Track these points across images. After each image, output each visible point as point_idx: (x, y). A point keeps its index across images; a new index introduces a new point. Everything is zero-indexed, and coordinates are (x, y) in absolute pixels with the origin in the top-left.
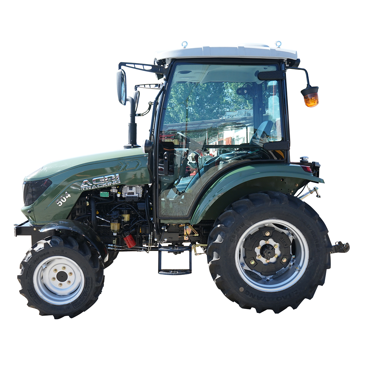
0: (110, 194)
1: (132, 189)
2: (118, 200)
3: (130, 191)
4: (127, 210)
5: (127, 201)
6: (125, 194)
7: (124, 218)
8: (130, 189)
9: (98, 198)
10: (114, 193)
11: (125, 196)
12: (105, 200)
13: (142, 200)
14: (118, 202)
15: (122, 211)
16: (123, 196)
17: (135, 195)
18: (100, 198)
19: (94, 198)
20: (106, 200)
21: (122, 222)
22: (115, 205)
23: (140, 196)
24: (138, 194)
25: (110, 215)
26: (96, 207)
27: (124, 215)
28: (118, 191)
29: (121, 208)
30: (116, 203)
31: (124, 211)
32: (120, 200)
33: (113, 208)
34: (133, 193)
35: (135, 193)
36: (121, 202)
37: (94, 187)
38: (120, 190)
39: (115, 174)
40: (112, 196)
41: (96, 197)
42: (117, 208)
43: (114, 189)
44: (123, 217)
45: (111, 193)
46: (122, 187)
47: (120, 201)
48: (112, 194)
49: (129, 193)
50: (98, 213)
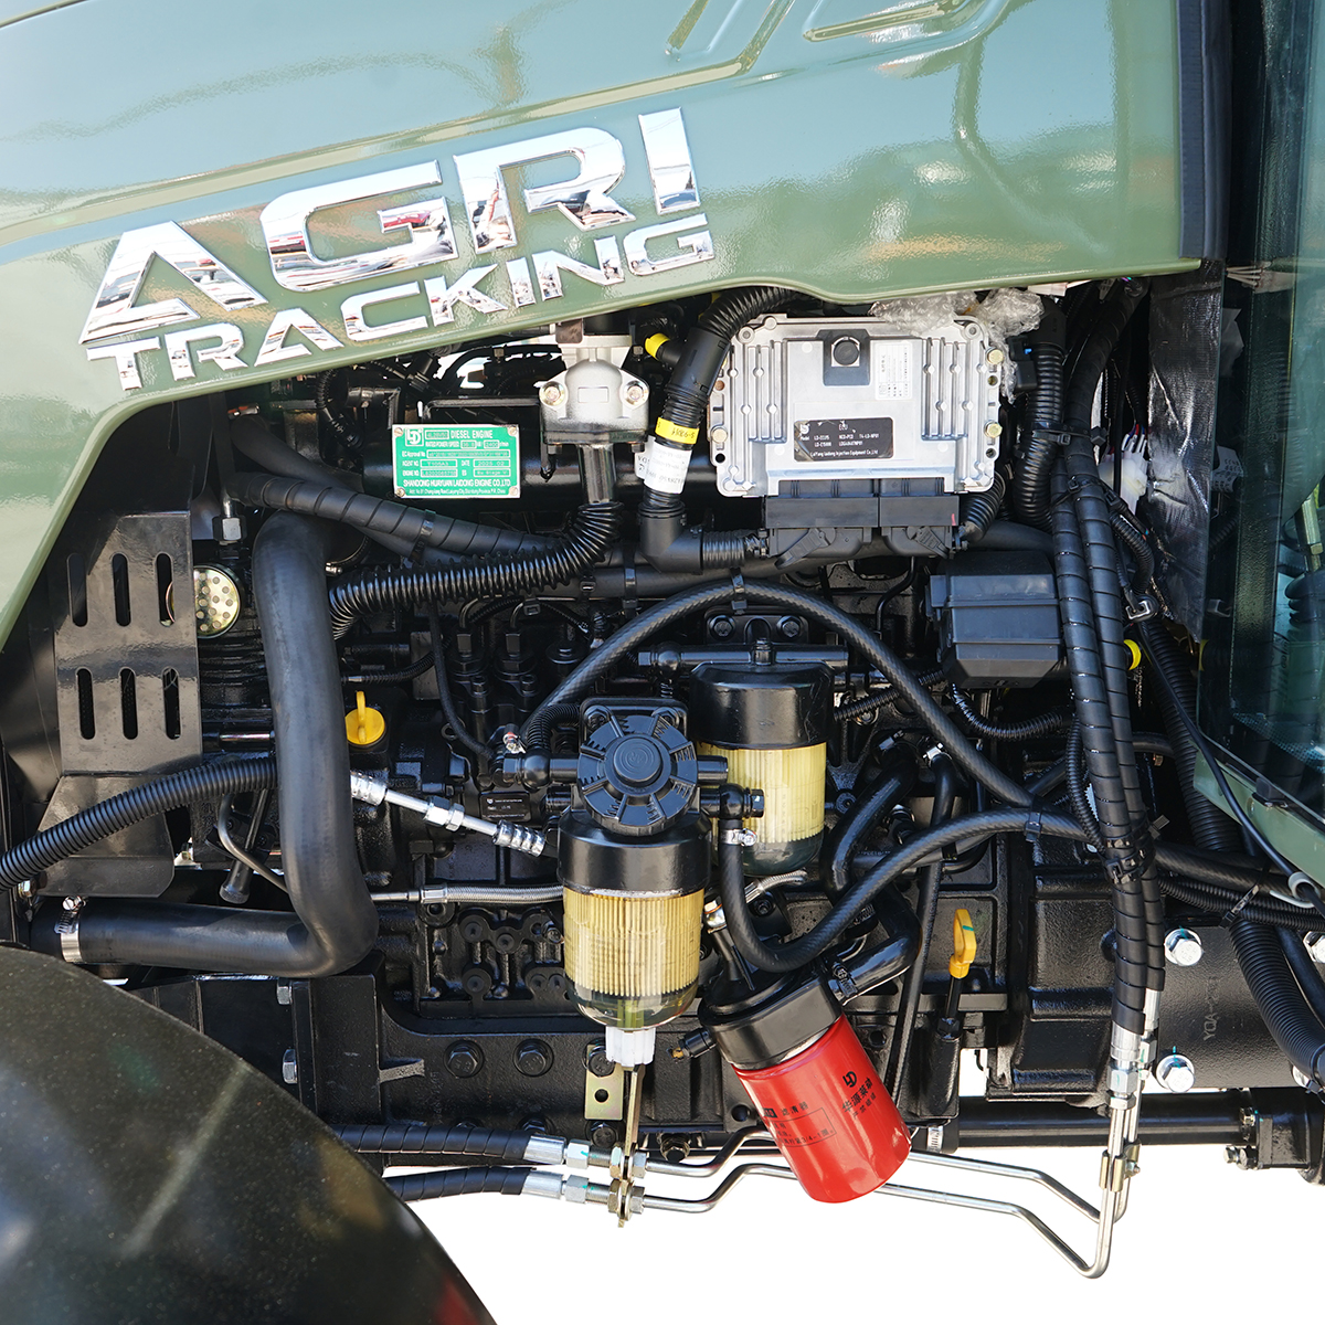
0: (530, 447)
1: (862, 377)
2: (663, 539)
3: (844, 404)
4: (791, 678)
5: (787, 543)
6: (760, 444)
7: (750, 803)
8: (829, 377)
9: (360, 511)
10: (597, 429)
11: (762, 475)
12: (461, 535)
13: (1007, 535)
14: (650, 567)
15: (725, 700)
16: (733, 481)
17: (912, 458)
18: (385, 518)
19: (312, 518)
20: (482, 539)
21: (733, 859)
22: (615, 615)
23: (980, 476)
24: (946, 447)
25: (560, 767)
26: (340, 646)
27: (748, 766)
28: (656, 409)
29: (698, 660)
30: (630, 579)
31: (754, 696)
32: (681, 533)
33: (582, 652)
34: (876, 435)
35: (906, 437)
36: (704, 565)
37: (290, 337)
38: (691, 382)
39: (621, 121)
40: (562, 478)
41: (333, 505)
42: (644, 659)
43: (605, 376)
44: (744, 793)
45: (552, 443)
46: (711, 343)
47: (687, 551)
48: (570, 454)
49: (822, 437)
50: (368, 726)
